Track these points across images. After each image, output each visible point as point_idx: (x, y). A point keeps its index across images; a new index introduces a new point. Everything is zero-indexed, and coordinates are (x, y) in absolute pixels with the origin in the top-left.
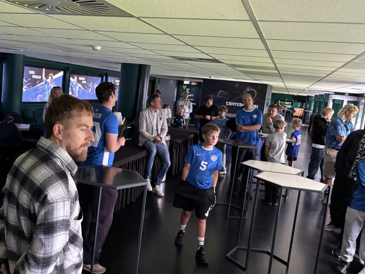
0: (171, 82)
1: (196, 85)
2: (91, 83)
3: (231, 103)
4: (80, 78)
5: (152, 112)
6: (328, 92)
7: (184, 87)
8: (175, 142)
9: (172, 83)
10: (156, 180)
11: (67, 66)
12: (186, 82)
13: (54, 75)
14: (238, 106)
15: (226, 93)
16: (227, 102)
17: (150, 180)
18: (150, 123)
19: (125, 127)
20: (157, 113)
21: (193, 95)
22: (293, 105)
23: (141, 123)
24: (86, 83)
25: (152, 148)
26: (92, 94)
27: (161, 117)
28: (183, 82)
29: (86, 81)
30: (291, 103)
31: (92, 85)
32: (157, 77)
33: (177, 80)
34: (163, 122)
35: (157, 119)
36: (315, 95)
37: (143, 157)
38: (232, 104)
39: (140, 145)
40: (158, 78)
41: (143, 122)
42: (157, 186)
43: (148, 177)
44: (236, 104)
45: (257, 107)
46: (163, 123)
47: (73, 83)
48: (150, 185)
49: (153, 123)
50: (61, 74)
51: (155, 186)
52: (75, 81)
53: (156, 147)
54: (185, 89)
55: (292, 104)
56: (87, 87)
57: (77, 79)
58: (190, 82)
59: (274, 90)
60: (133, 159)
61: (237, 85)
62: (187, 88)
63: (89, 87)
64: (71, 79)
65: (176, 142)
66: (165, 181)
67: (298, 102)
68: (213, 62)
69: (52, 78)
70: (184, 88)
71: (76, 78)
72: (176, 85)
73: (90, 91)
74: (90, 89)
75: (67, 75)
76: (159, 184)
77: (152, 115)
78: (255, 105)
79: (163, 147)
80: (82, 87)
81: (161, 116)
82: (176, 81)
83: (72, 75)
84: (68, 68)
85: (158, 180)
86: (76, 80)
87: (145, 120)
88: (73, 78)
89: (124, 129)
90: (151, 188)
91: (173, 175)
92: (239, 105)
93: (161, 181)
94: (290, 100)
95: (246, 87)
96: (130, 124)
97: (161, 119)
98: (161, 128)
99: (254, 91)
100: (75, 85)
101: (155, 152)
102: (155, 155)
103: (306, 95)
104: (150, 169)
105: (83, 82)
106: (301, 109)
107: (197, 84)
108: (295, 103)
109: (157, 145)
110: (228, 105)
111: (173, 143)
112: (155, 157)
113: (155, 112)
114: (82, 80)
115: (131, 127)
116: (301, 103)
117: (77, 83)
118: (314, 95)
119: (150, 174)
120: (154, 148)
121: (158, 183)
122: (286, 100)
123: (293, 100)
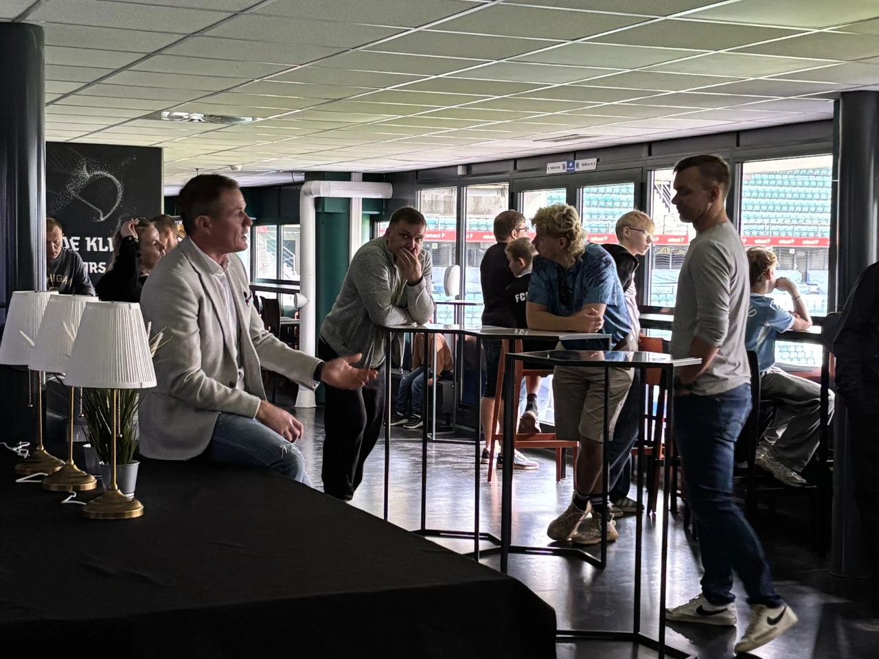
97: (246, 298)
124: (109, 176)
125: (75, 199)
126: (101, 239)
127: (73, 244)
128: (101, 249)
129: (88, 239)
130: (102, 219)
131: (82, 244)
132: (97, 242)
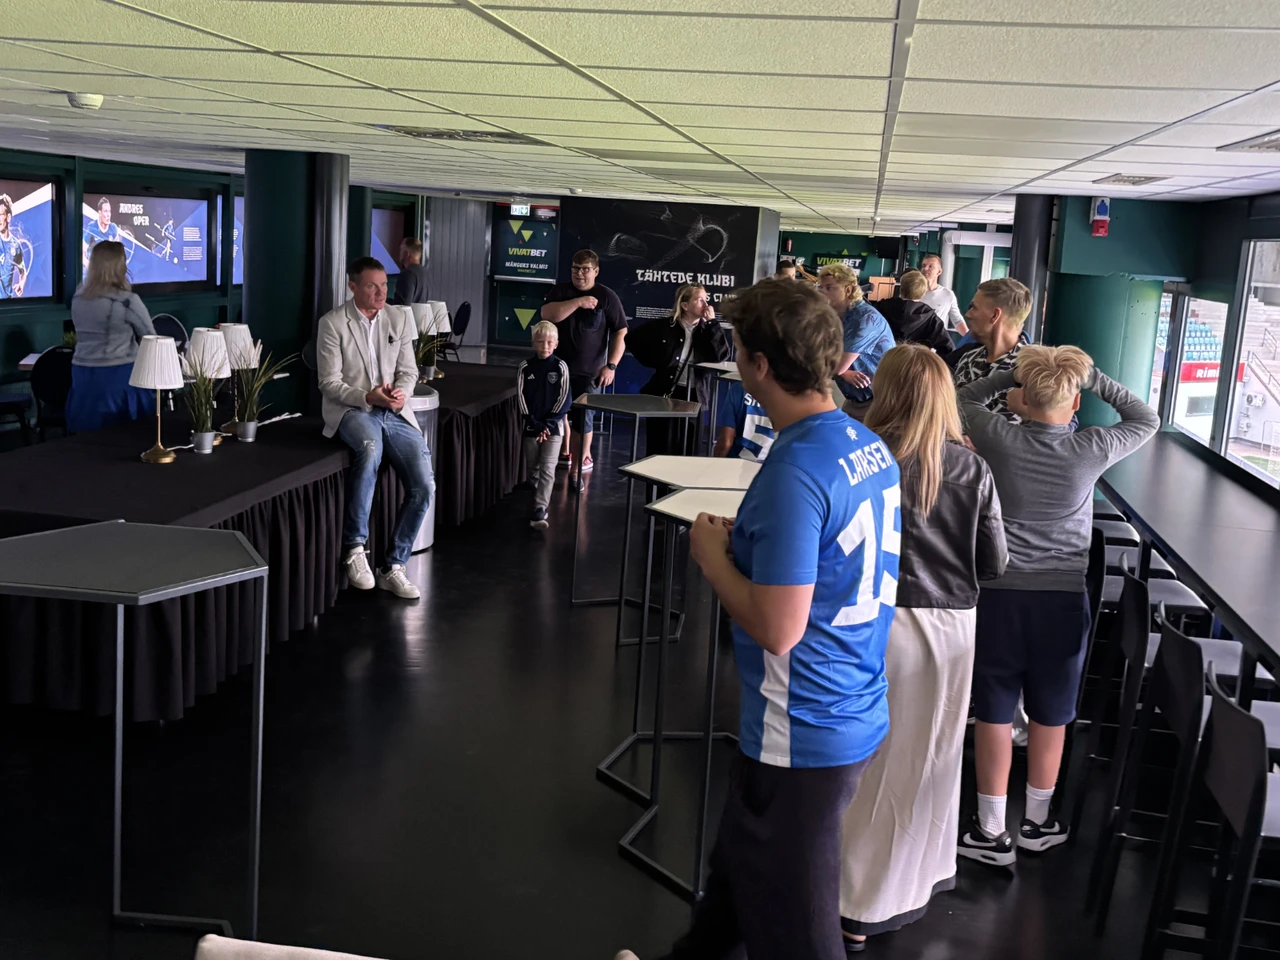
0: (472, 209)
1: (552, 217)
2: (171, 222)
3: (651, 275)
4: (122, 205)
5: (358, 319)
6: (941, 222)
7: (515, 226)
8: (457, 413)
9: (475, 212)
10: (392, 548)
11: (68, 165)
12: (520, 209)
13: (13, 202)
14: (673, 281)
15: (635, 241)
16: (640, 272)
17: (365, 549)
18: (355, 356)
19: (264, 373)
20: (378, 321)
21: (544, 252)
22: (867, 266)
23: (324, 356)
24: (147, 223)
25: (366, 442)
26: (176, 260)
27: (393, 334)
28: (508, 208)
29: (147, 218)
30: (858, 261)
31: (174, 229)
32: (420, 193)
33: (488, 202)
34: (401, 352)
35: (376, 339)
36: (921, 234)
37: (335, 474)
38: (656, 276)
39: (328, 433)
40: (422, 197)
41: (330, 352)
42: (396, 567)
43: (359, 540)
44: (668, 277)
45: (730, 281)
46: (401, 354)
47: (96, 225)
48: (368, 568)
49: (367, 353)
50: (44, 194)
51: (390, 568)
52: (102, 217)
53: (379, 437)
54: (519, 231)
55: (861, 267)
56: (153, 239)
57: (112, 211)
58: (533, 209)
59: (784, 224)
60: (292, 487)
61: (666, 215)
62: (523, 228)
63: (161, 239)
64: (87, 210)
65: (461, 413)
66: (432, 546)
67: (881, 257)
68: (521, 143)
69: (8, 211)
70: (516, 230)
71: (107, 206)
72: (487, 217)
73: (168, 249)
74: (169, 244)
75: (70, 198)
76: (403, 559)
77: (360, 328)
78: (724, 277)
79: (407, 433)
80: (136, 239)
81: (390, 330)
82: (486, 207)
83: (86, 196)
84: (70, 173)
85: (399, 547)
86: (108, 215)
87: (338, 349)
88: (97, 208)
89: (263, 380)
90: (368, 580)
91: (459, 524)
92: (677, 279)
93: (410, 548)
94: (856, 254)
95: (695, 220)
96: (284, 362)
97: (391, 340)
98: (393, 371)
99: (719, 231)
100: (104, 231)
101: (375, 453)
102: (378, 464)
103: (897, 234)
104: (365, 514)
105: (137, 221)
106: (887, 280)
107: (553, 214)
108: (872, 261)
109: (383, 429)
110: (643, 282)
111: (451, 420)
112: (382, 471)
113: (371, 319)
114: (133, 215)
115: (287, 375)
116: (888, 260)
117: (113, 224)
118: (917, 235)
119: (365, 530)
120: (372, 440)
121: (398, 557)
122: (845, 252)
123: (865, 252)
124: (719, 228)
125: (692, 245)
126: (708, 276)
127: (688, 279)
128: (708, 283)
129: (699, 275)
130: (711, 261)
131: (695, 279)
132: (705, 278)
